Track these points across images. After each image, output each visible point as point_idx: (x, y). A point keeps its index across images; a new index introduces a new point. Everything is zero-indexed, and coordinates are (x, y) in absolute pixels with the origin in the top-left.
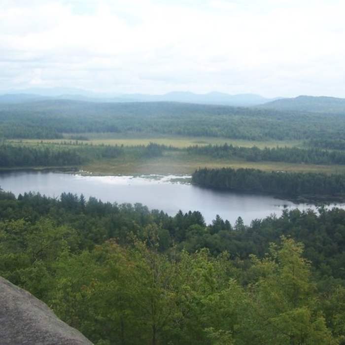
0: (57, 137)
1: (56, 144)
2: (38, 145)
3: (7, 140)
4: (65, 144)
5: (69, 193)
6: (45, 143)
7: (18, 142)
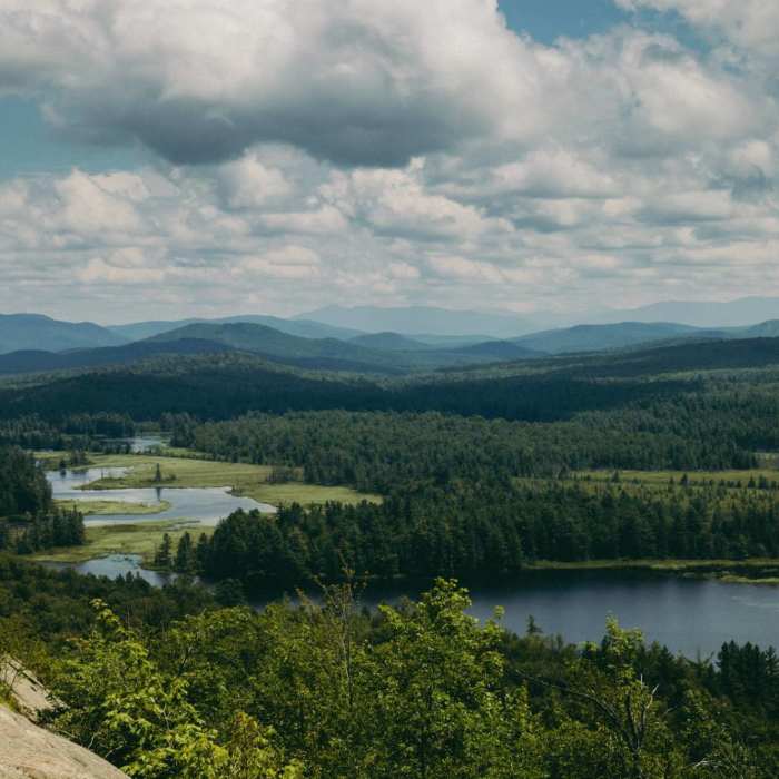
0: (739, 465)
1: (731, 485)
2: (670, 490)
3: (572, 474)
4: (763, 485)
5: (748, 645)
6: (696, 483)
7: (607, 480)
